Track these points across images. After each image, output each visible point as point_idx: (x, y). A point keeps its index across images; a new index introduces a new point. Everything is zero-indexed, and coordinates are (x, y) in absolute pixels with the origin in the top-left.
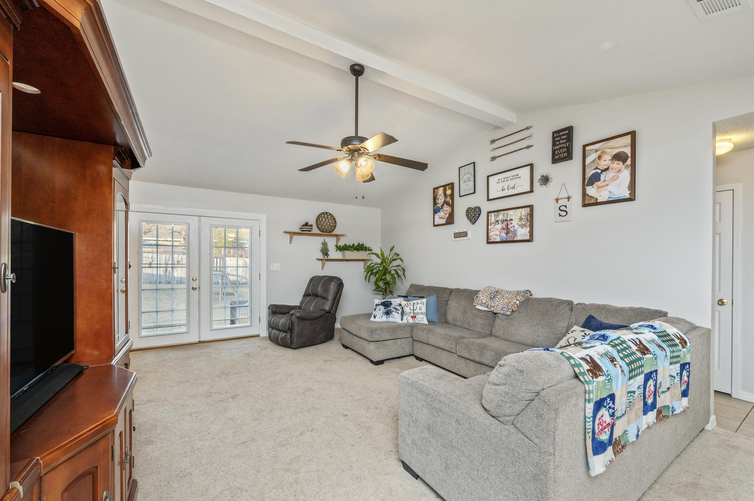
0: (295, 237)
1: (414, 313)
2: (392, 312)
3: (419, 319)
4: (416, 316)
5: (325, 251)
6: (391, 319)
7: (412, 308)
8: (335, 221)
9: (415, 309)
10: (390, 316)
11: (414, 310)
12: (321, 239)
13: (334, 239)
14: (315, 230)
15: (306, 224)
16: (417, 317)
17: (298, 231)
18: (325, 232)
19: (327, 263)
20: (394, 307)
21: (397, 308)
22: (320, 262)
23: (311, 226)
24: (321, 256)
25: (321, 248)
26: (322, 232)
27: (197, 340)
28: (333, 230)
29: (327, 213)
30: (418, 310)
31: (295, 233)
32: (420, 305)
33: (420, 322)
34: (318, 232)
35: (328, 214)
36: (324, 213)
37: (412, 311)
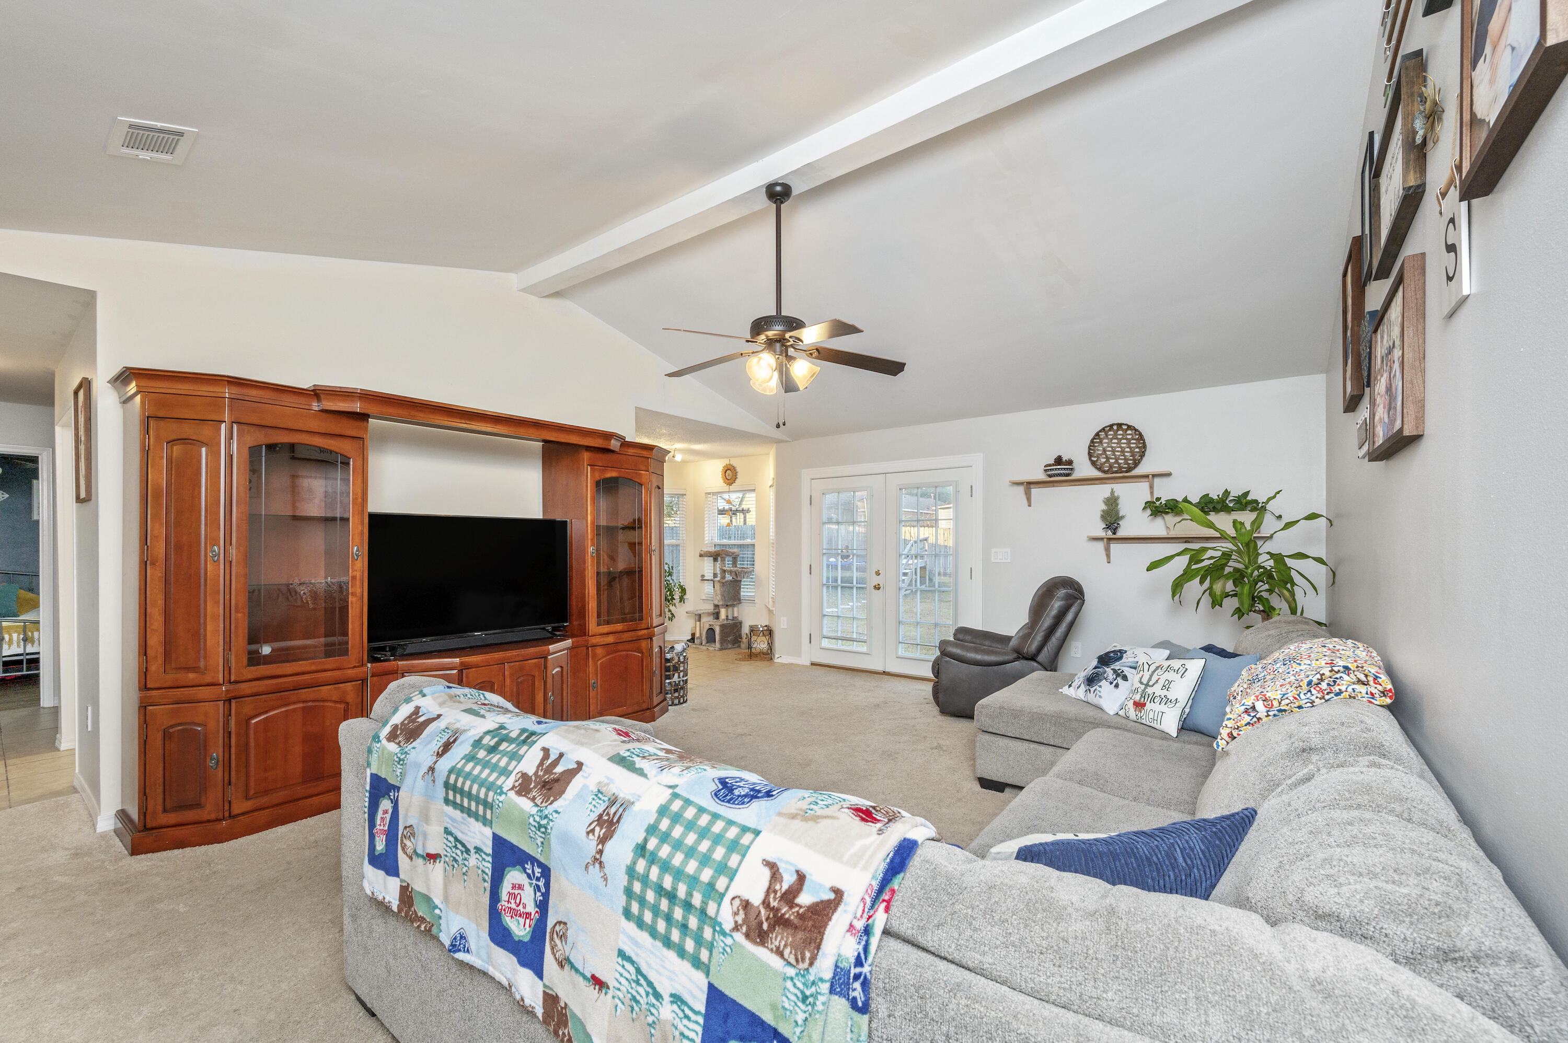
0: (1035, 491)
1: (1143, 695)
2: (1101, 680)
3: (1151, 715)
4: (1144, 705)
5: (1112, 519)
6: (1091, 697)
7: (1145, 681)
8: (1144, 443)
9: (1151, 683)
10: (1092, 690)
11: (1147, 685)
12: (1104, 490)
13: (1144, 486)
14: (1084, 469)
15: (1059, 461)
16: (1149, 706)
17: (1042, 476)
18: (1116, 472)
19: (1114, 547)
20: (1117, 668)
21: (1126, 673)
22: (1100, 546)
23: (1070, 462)
24: (1098, 529)
25: (1103, 511)
26: (1104, 472)
27: (880, 668)
28: (1136, 464)
29: (1120, 425)
30: (1157, 690)
31: (1029, 485)
32: (1171, 676)
33: (1152, 724)
34: (1096, 473)
35: (1124, 427)
36: (1111, 426)
37: (1143, 687)
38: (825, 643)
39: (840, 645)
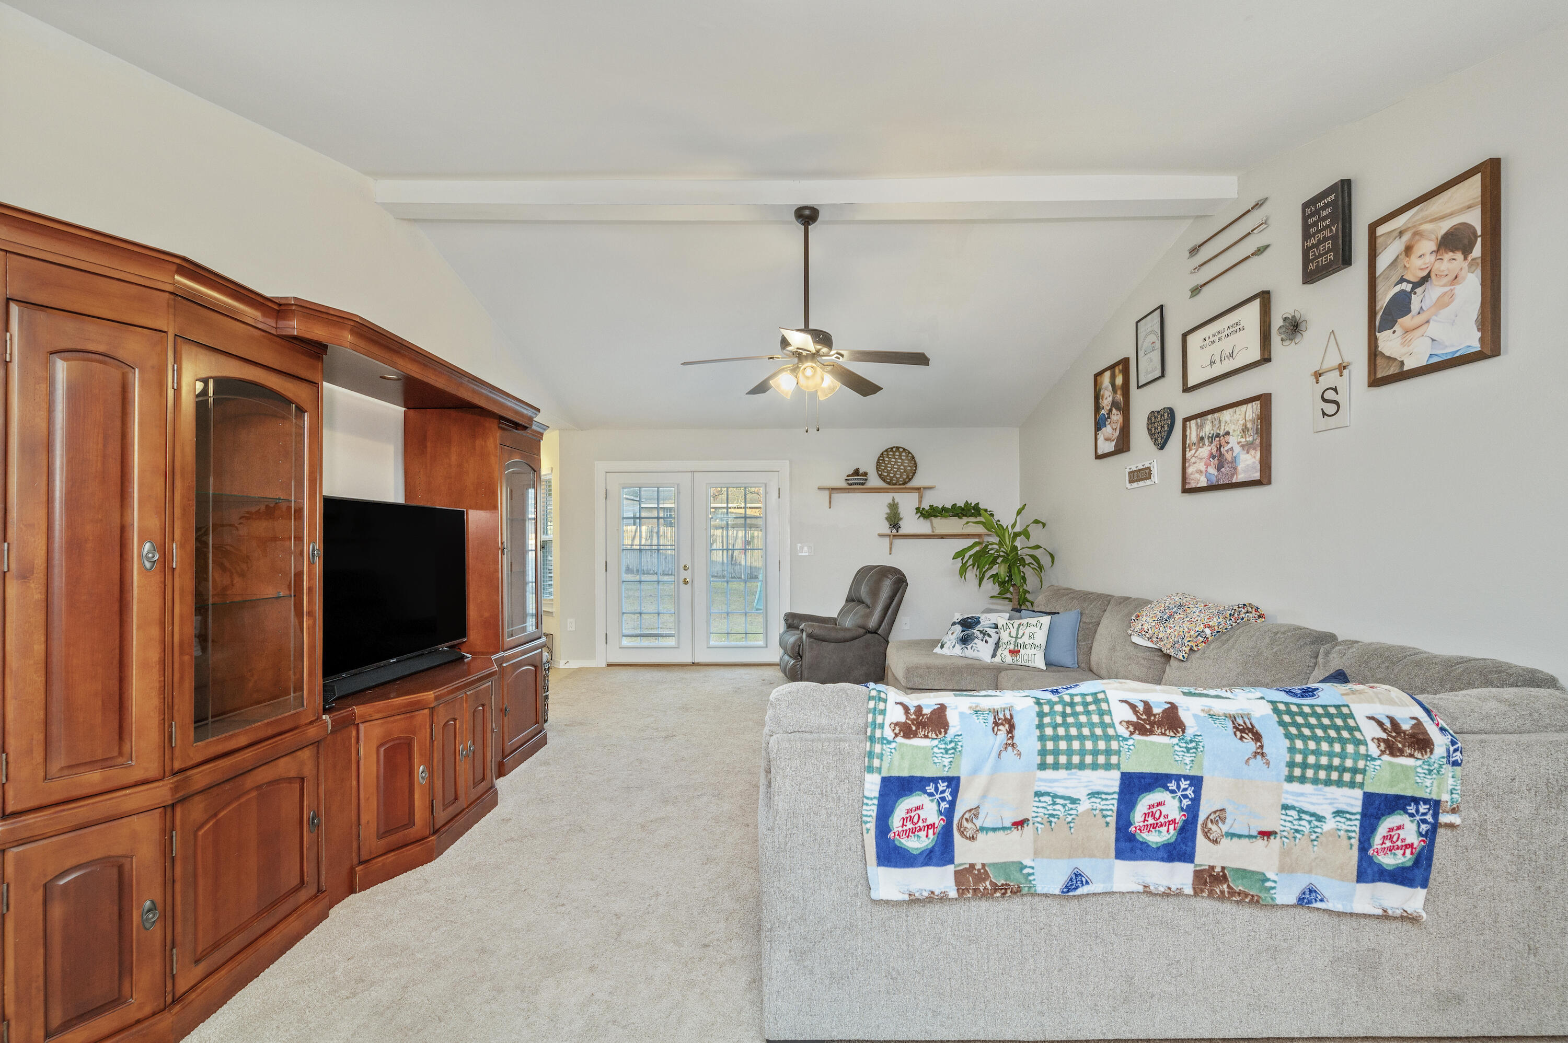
0: (836, 496)
1: (1016, 644)
2: (974, 639)
3: (1026, 657)
4: (1019, 651)
5: (894, 520)
6: (969, 653)
7: (1014, 634)
8: (915, 463)
9: (1019, 636)
10: (969, 647)
11: (1017, 638)
12: (887, 498)
13: (916, 495)
14: (874, 481)
15: (856, 472)
16: (1022, 652)
17: (843, 484)
18: (895, 484)
19: (898, 542)
20: (981, 629)
21: (988, 632)
22: (887, 541)
23: (865, 474)
24: (885, 528)
25: (887, 514)
26: (889, 483)
27: (689, 660)
28: (910, 480)
29: (898, 448)
30: (1025, 639)
31: (833, 490)
32: (1033, 629)
33: (1027, 664)
34: (881, 484)
35: (901, 450)
36: (892, 448)
37: (1014, 639)
38: (626, 642)
39: (646, 642)
